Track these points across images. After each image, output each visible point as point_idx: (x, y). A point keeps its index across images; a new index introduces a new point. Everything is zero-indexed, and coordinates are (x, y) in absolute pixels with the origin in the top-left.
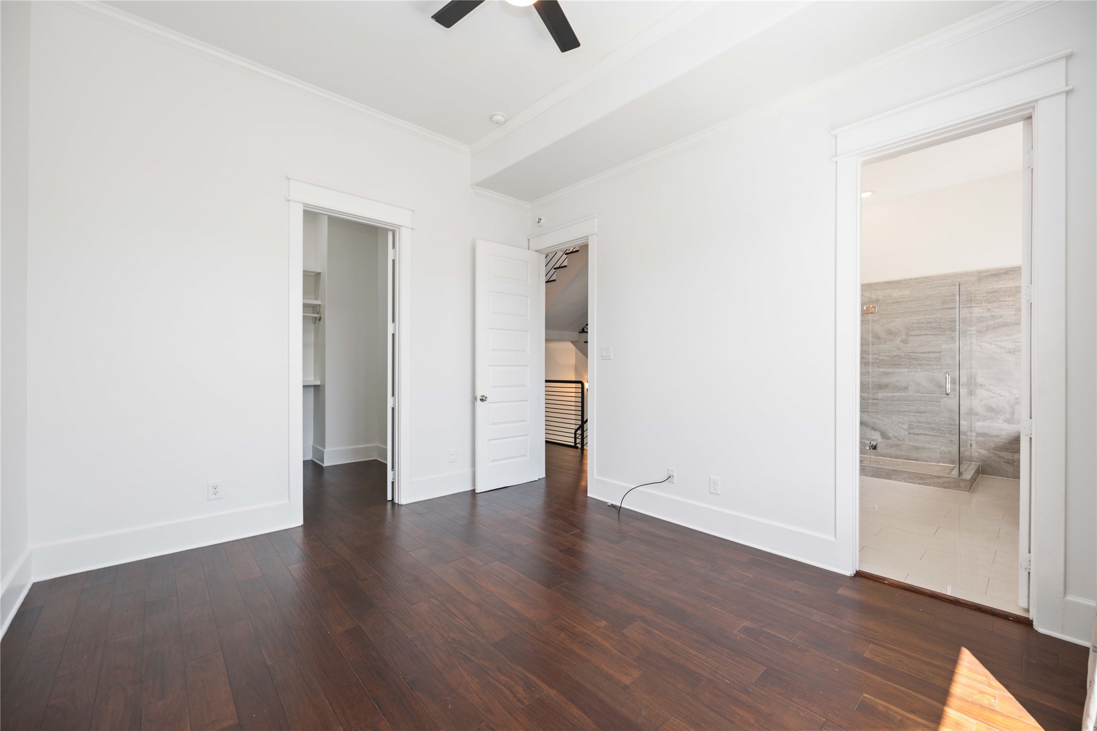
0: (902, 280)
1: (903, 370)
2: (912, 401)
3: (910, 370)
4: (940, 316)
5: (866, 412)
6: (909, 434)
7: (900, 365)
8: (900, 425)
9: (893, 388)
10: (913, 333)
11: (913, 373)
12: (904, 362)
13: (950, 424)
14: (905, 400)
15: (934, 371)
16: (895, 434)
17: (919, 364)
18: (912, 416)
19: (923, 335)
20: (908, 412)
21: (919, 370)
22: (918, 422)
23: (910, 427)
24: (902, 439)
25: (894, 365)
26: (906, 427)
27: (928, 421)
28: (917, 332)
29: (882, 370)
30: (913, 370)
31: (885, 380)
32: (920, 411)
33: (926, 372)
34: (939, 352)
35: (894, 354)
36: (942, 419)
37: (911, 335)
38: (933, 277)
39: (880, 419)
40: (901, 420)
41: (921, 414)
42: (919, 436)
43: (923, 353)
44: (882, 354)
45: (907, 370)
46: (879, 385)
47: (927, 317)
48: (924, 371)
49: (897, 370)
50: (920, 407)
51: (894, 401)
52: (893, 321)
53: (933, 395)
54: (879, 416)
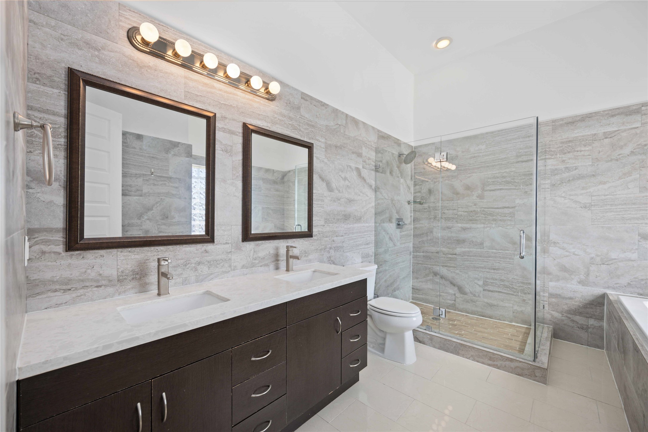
0: (479, 135)
1: (479, 226)
2: (487, 257)
3: (486, 226)
4: (514, 169)
5: (446, 266)
6: (484, 290)
7: (476, 220)
8: (476, 281)
9: (470, 243)
10: (488, 188)
11: (488, 229)
12: (480, 218)
13: (523, 283)
14: (481, 256)
15: (508, 227)
16: (471, 290)
17: (495, 220)
18: (487, 272)
19: (498, 189)
20: (482, 268)
21: (494, 225)
22: (492, 279)
23: (485, 284)
24: (477, 295)
25: (471, 220)
26: (481, 283)
27: (502, 278)
28: (492, 187)
29: (460, 225)
30: (489, 225)
31: (463, 236)
32: (494, 267)
33: (500, 228)
34: (512, 208)
35: (471, 209)
36: (515, 277)
37: (487, 190)
38: (508, 129)
39: (458, 274)
40: (477, 276)
41: (495, 271)
42: (493, 293)
43: (498, 208)
44: (460, 209)
45: (482, 225)
46: (458, 240)
47: (502, 171)
48: (499, 226)
49: (474, 226)
50: (494, 264)
51: (470, 256)
52: (469, 177)
53: (507, 252)
54: (457, 271)
